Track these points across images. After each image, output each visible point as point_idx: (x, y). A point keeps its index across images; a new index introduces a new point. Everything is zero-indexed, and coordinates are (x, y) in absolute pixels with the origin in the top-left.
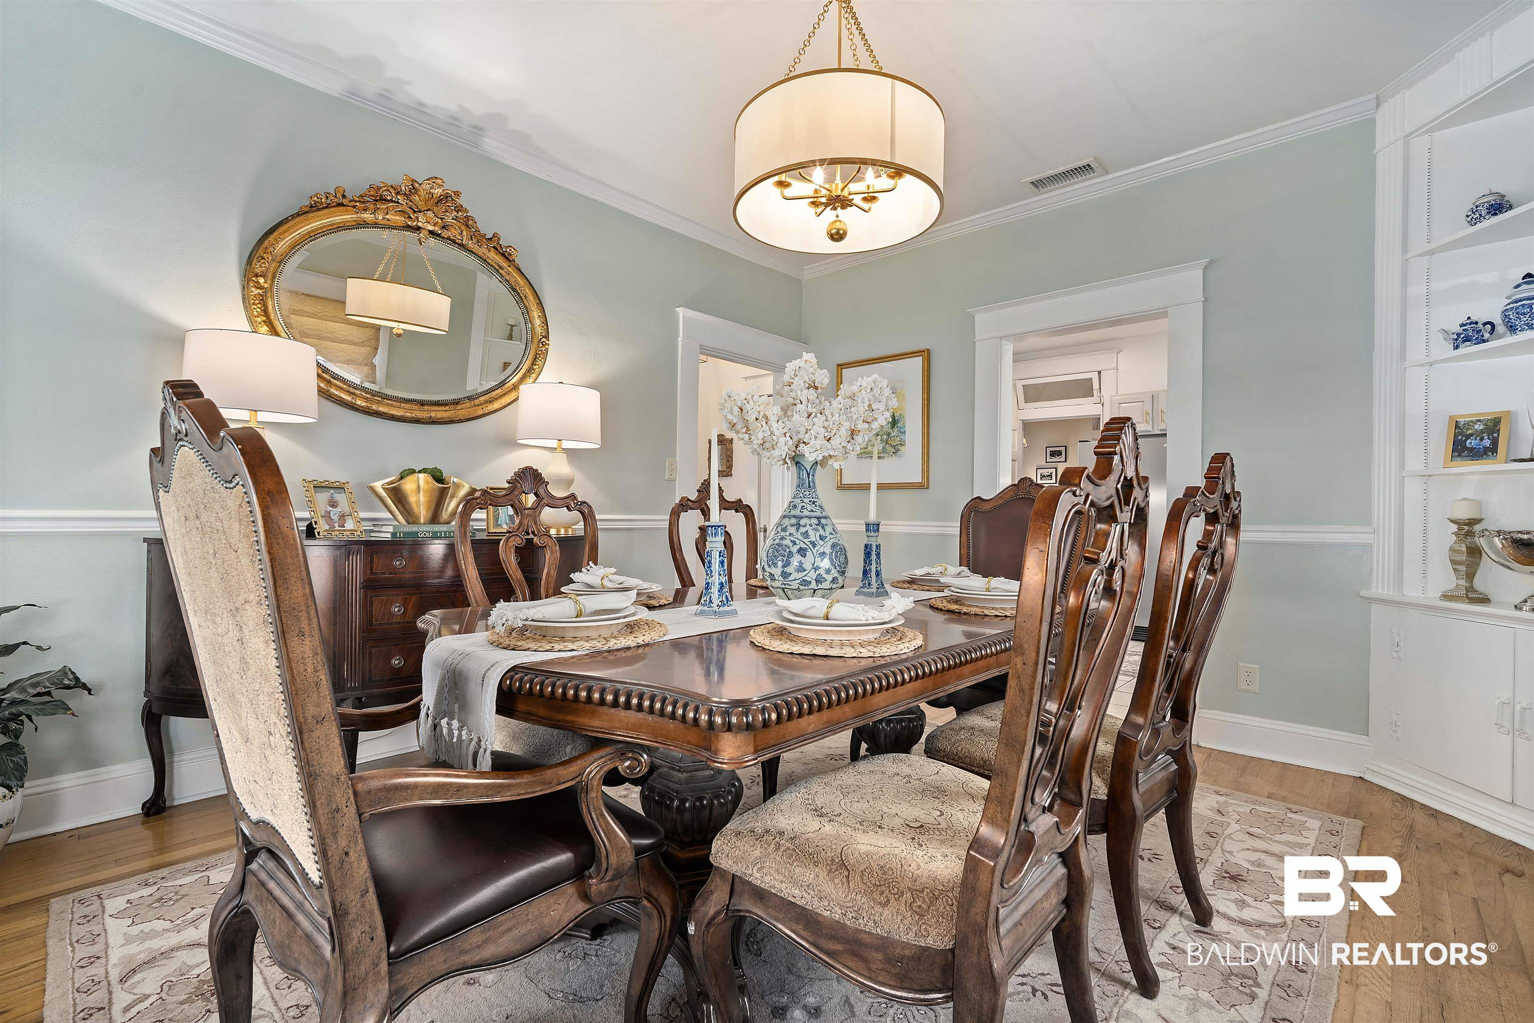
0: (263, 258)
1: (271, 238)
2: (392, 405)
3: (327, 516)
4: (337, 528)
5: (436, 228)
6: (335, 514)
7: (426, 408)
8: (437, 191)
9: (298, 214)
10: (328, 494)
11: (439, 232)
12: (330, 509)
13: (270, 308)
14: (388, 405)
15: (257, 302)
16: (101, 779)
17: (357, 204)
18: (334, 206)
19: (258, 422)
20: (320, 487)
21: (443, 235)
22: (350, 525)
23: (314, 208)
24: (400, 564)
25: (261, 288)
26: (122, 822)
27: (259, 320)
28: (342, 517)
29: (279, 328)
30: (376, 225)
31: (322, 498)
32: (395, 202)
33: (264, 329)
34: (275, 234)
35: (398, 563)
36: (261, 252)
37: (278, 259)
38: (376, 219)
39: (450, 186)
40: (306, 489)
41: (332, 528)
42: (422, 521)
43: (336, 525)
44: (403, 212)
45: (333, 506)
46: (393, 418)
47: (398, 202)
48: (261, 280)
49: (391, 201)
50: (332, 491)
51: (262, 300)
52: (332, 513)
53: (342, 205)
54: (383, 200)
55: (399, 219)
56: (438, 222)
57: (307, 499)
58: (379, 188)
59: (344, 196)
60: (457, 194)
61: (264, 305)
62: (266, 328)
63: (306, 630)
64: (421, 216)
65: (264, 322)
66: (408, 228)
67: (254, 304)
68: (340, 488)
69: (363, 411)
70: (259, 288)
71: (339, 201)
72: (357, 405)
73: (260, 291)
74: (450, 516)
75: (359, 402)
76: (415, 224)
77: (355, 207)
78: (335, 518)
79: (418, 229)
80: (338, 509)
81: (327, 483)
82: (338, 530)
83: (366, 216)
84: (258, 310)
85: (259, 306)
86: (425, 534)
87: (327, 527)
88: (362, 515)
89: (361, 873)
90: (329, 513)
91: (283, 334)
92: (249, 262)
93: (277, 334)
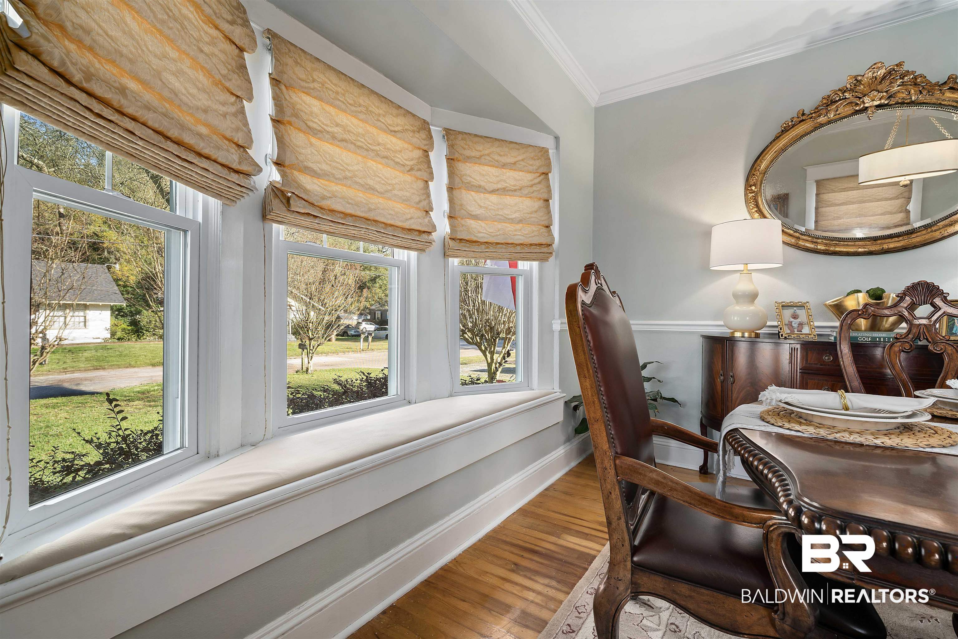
0: (754, 175)
1: (758, 162)
2: (847, 245)
3: (790, 325)
4: (796, 332)
5: (882, 101)
6: (795, 323)
7: (879, 242)
8: (879, 73)
9: (774, 140)
10: (792, 311)
11: (886, 102)
12: (793, 320)
13: (760, 202)
14: (844, 245)
15: (752, 201)
16: (686, 448)
17: (813, 115)
18: (798, 124)
19: (748, 270)
20: (785, 306)
21: (891, 103)
22: (806, 330)
23: (785, 131)
24: (828, 359)
25: (754, 192)
26: (691, 471)
27: (753, 211)
28: (801, 325)
29: (766, 213)
30: (829, 122)
31: (788, 313)
32: (843, 99)
33: (757, 215)
34: (761, 158)
35: (826, 358)
36: (753, 172)
37: (763, 172)
38: (829, 118)
39: (890, 63)
40: (777, 307)
41: (792, 332)
42: (863, 328)
43: (796, 330)
44: (851, 103)
45: (794, 318)
46: (848, 254)
47: (846, 98)
48: (753, 188)
49: (840, 100)
50: (795, 308)
51: (754, 199)
52: (793, 323)
53: (803, 120)
54: (833, 102)
55: (849, 110)
56: (883, 96)
57: (777, 314)
58: (829, 96)
59: (803, 114)
60: (899, 65)
61: (756, 202)
62: (758, 214)
63: (587, 375)
64: (866, 99)
65: (756, 211)
66: (857, 112)
67: (750, 203)
68: (802, 306)
69: (824, 253)
70: (753, 193)
71: (802, 118)
72: (819, 249)
73: (753, 194)
74: (891, 326)
75: (819, 247)
76: (862, 106)
77: (811, 118)
78: (795, 325)
79: (866, 109)
80: (799, 320)
81: (792, 303)
82: (797, 334)
83: (821, 119)
84: (753, 205)
85: (753, 203)
86: (864, 339)
87: (789, 332)
88: (816, 324)
89: (617, 507)
90: (791, 322)
91: (768, 215)
92: (747, 180)
93: (765, 217)
